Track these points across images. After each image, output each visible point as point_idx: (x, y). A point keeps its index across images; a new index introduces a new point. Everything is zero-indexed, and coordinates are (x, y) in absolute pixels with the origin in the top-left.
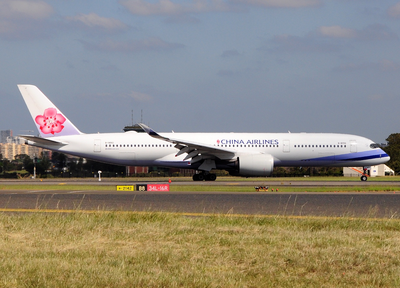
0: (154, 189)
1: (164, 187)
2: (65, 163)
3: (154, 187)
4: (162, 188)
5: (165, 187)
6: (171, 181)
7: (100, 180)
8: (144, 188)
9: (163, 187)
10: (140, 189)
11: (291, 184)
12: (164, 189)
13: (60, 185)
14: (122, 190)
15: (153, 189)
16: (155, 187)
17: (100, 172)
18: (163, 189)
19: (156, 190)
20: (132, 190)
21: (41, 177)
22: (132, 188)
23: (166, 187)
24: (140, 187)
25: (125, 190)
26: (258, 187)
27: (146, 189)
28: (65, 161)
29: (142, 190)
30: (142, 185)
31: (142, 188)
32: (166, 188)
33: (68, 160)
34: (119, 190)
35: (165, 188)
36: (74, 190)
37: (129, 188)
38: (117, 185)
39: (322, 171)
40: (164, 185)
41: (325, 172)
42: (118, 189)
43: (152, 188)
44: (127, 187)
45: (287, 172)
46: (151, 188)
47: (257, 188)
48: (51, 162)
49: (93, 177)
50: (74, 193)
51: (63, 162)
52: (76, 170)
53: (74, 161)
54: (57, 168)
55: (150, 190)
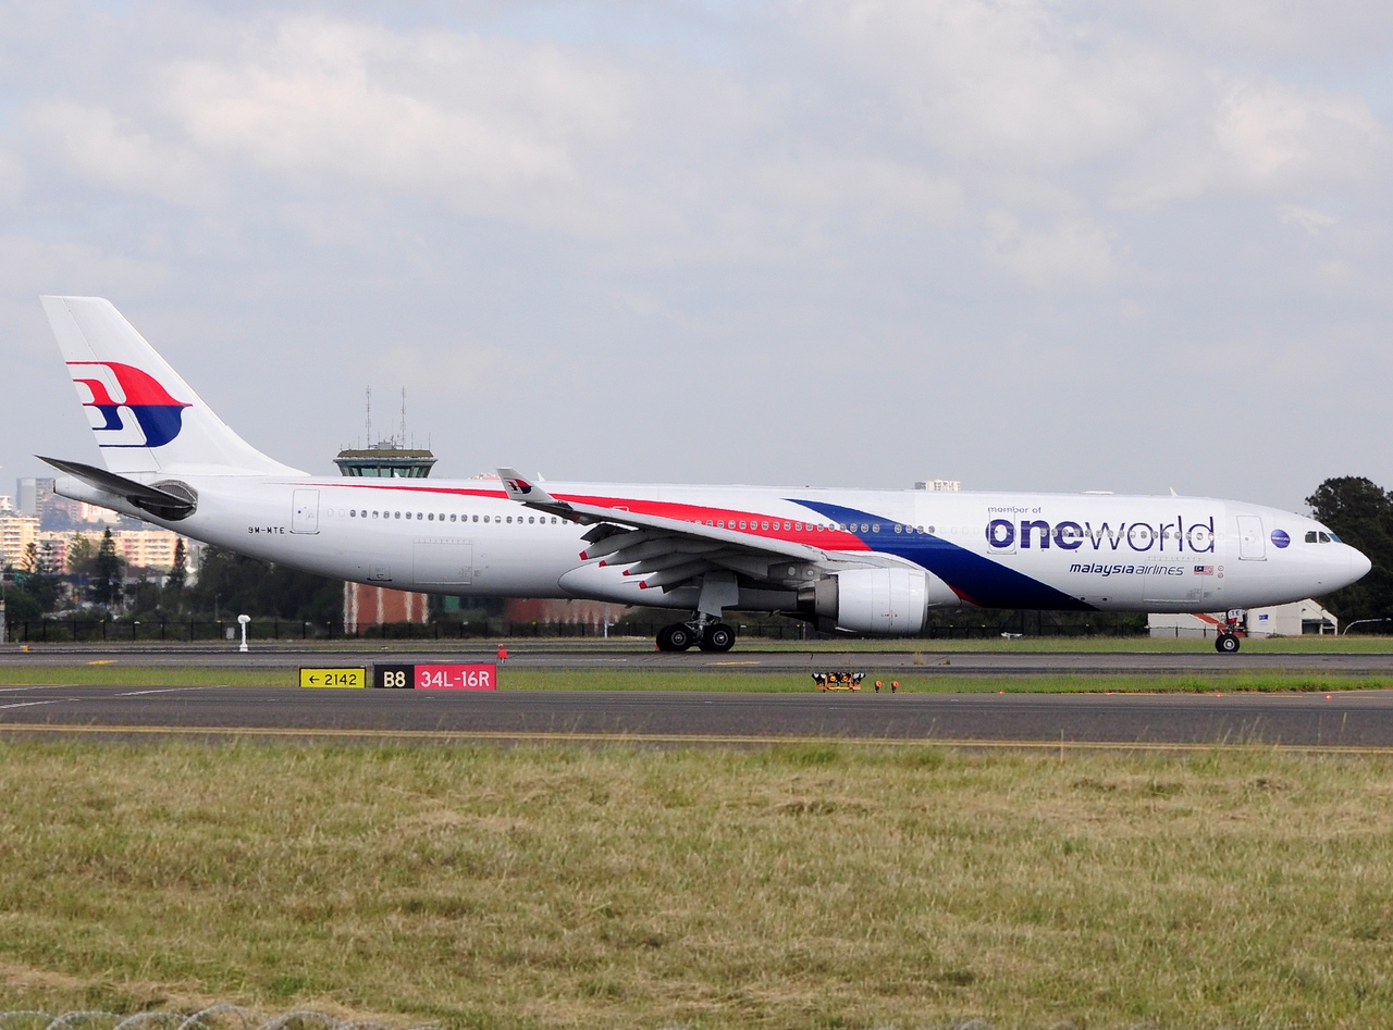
0: (440, 682)
1: (477, 676)
2: (117, 586)
3: (439, 674)
4: (470, 679)
5: (481, 673)
6: (508, 653)
7: (244, 647)
8: (402, 679)
9: (473, 673)
10: (389, 682)
11: (952, 665)
12: (476, 680)
13: (92, 666)
14: (320, 684)
15: (434, 681)
16: (442, 675)
17: (244, 619)
18: (473, 682)
19: (446, 685)
21: (25, 639)
22: (359, 679)
23: (484, 676)
24: (389, 676)
25: (334, 686)
26: (823, 676)
27: (410, 683)
28: (119, 577)
29: (395, 686)
30: (395, 669)
31: (395, 678)
32: (486, 679)
33: (130, 576)
34: (309, 685)
35: (481, 678)
36: (144, 683)
37: (349, 679)
38: (301, 669)
39: (1068, 614)
40: (476, 668)
42: (306, 683)
43: (432, 679)
44: (341, 673)
45: (939, 621)
46: (428, 678)
47: (819, 680)
48: (64, 584)
49: (222, 635)
50: (139, 698)
51: (111, 583)
52: (157, 612)
53: (152, 580)
54: (87, 605)
55: (423, 684)
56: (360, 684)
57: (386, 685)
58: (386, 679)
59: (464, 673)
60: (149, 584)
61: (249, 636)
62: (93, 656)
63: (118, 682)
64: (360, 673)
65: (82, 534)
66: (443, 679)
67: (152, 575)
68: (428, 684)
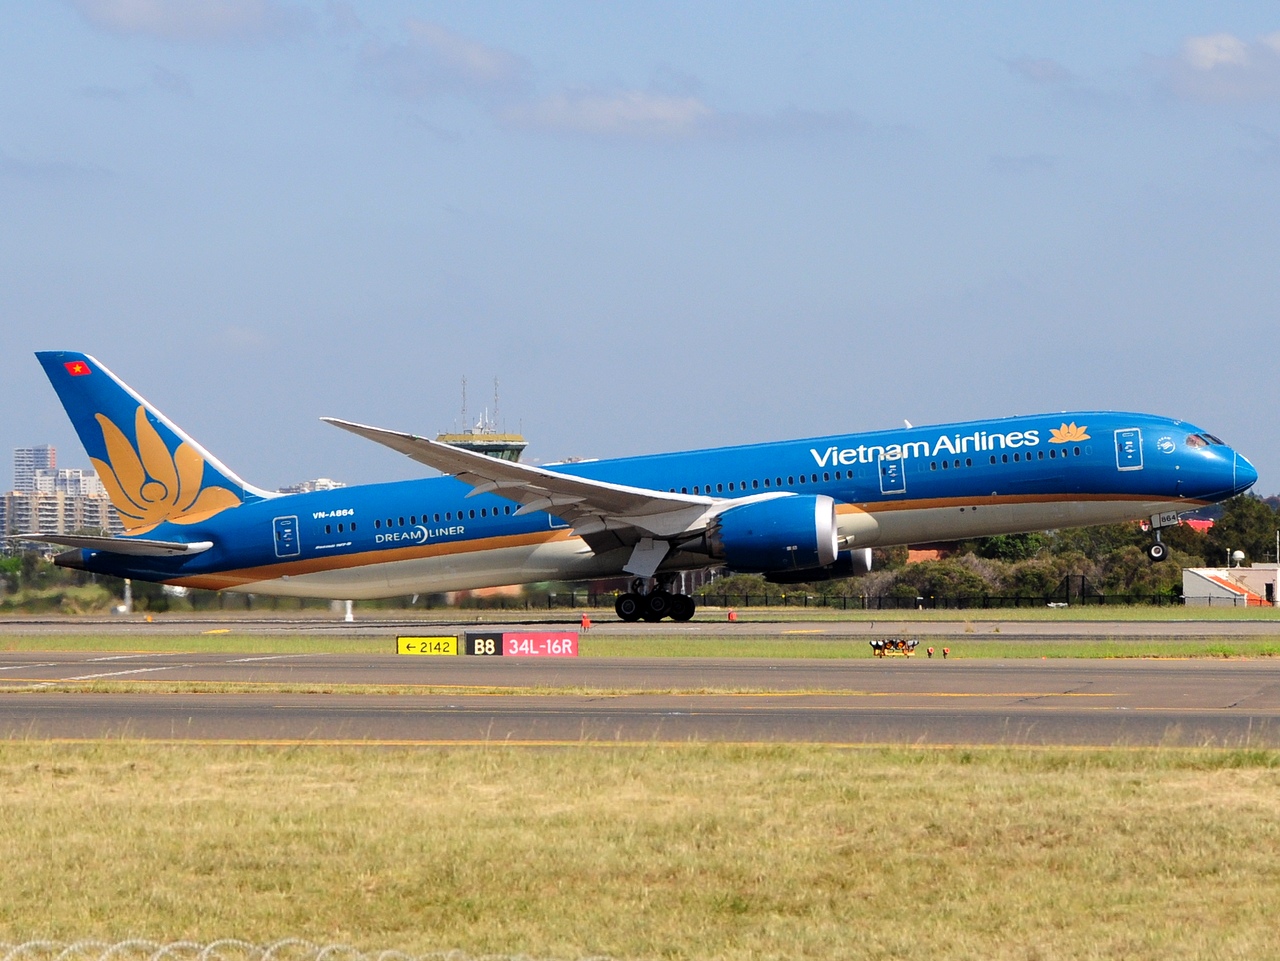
0: (527, 649)
1: (560, 644)
3: (526, 642)
4: (555, 646)
5: (564, 641)
6: (592, 622)
7: (349, 617)
8: (492, 646)
9: (557, 641)
10: (480, 649)
11: (1002, 632)
12: (560, 648)
13: (207, 635)
14: (416, 652)
15: (521, 649)
16: (529, 643)
18: (557, 649)
19: (532, 652)
20: (452, 651)
21: (148, 609)
22: (451, 647)
23: (567, 643)
24: (479, 644)
25: (428, 653)
26: (881, 643)
27: (499, 650)
29: (485, 653)
30: (485, 637)
31: (485, 646)
32: (568, 646)
34: (406, 652)
35: (564, 646)
36: (255, 651)
37: (442, 647)
38: (398, 637)
39: (1111, 585)
40: (560, 636)
41: (1121, 589)
42: (403, 650)
43: (519, 647)
44: (435, 641)
45: (991, 591)
46: (515, 646)
47: (877, 647)
50: (249, 664)
55: (511, 651)
57: (477, 652)
58: (477, 647)
59: (549, 641)
62: (209, 625)
64: (453, 641)
66: (529, 646)
68: (516, 651)
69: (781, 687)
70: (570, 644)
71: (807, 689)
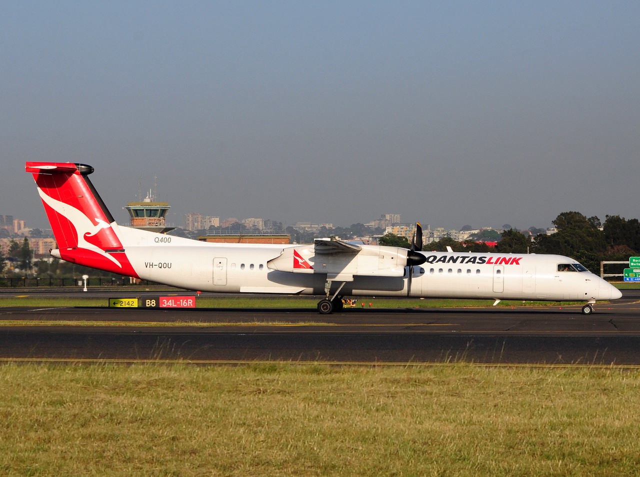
0: (171, 304)
1: (187, 302)
2: (30, 262)
3: (170, 301)
4: (184, 303)
5: (189, 300)
7: (85, 290)
8: (154, 303)
9: (185, 300)
13: (19, 298)
14: (118, 306)
16: (172, 301)
17: (85, 277)
18: (185, 304)
19: (173, 305)
23: (190, 301)
24: (148, 302)
25: (124, 306)
27: (158, 305)
28: (31, 258)
30: (151, 298)
31: (151, 303)
32: (191, 303)
33: (36, 258)
34: (113, 306)
35: (189, 303)
36: (37, 305)
37: (130, 303)
38: (110, 299)
40: (187, 298)
42: (111, 305)
43: (167, 303)
44: (127, 300)
46: (165, 303)
48: (7, 261)
49: (76, 284)
50: (38, 312)
51: (27, 261)
52: (48, 274)
53: (45, 259)
54: (17, 270)
55: (163, 305)
56: (136, 305)
57: (147, 306)
58: (147, 303)
59: (181, 300)
60: (45, 261)
61: (88, 284)
62: (18, 294)
63: (30, 305)
64: (136, 301)
65: (15, 239)
66: (172, 303)
67: (45, 257)
68: (166, 305)
69: (292, 322)
70: (192, 301)
71: (305, 323)
